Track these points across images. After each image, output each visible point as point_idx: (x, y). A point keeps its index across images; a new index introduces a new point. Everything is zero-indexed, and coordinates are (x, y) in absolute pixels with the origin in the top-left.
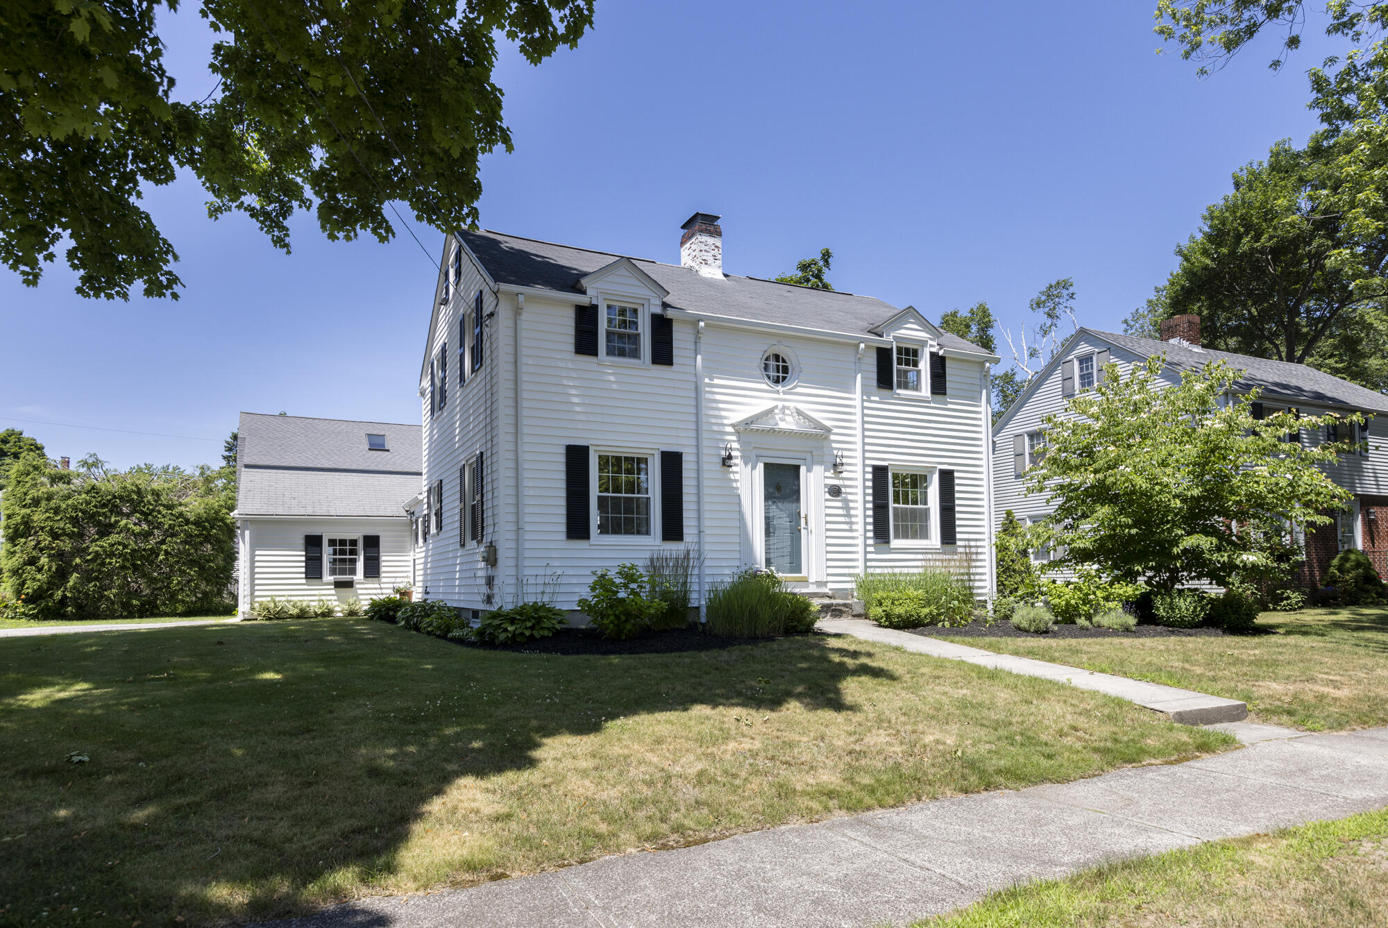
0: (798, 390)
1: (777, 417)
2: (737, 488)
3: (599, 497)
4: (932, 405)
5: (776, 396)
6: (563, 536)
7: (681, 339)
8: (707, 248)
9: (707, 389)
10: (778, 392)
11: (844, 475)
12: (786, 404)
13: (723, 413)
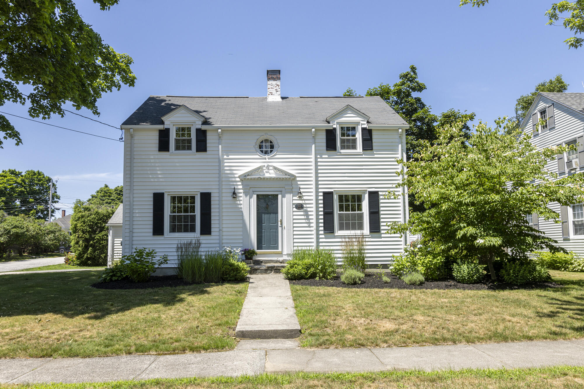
0: (277, 156)
1: (264, 171)
2: (241, 208)
3: (170, 215)
4: (364, 156)
5: (264, 160)
6: (151, 234)
7: (211, 139)
8: (272, 87)
9: (225, 161)
10: (265, 159)
11: (305, 198)
12: (270, 164)
13: (235, 172)
